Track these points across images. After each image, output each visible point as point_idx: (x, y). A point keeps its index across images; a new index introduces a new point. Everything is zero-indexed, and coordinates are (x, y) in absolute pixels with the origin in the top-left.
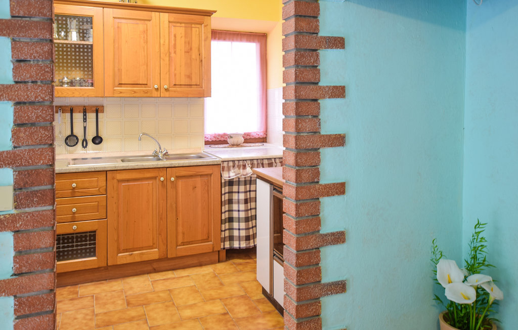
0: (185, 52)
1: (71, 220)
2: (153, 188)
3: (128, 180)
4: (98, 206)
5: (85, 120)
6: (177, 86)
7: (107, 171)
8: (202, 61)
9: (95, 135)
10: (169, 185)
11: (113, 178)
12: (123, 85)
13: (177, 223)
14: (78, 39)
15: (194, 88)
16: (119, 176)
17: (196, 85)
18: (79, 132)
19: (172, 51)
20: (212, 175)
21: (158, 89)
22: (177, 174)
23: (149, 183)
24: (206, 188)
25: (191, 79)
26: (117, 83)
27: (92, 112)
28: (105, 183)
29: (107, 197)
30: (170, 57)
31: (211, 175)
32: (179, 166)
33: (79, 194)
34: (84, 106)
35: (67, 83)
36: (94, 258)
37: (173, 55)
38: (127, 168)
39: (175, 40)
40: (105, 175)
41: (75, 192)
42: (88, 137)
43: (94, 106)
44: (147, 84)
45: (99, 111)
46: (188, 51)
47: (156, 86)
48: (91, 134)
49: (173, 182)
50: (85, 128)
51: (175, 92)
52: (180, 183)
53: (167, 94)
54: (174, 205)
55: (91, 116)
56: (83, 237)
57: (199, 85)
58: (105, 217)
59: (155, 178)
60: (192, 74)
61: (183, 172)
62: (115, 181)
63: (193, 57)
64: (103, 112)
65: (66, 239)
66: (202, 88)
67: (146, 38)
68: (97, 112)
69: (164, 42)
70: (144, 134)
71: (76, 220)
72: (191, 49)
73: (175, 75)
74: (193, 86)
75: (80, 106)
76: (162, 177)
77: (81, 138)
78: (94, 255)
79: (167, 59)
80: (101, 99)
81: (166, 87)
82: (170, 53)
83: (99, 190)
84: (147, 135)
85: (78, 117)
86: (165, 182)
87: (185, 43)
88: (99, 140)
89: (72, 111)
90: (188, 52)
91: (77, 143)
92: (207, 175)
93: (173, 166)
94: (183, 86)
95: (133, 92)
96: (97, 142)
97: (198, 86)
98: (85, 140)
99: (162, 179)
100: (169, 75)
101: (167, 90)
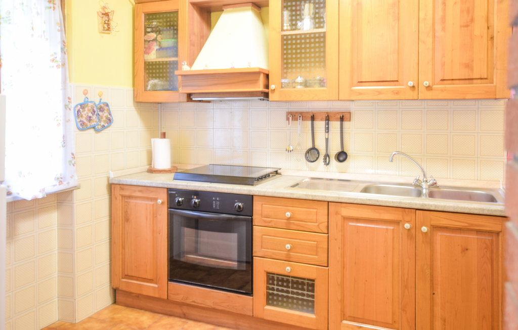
0: (461, 26)
1: (285, 258)
2: (393, 238)
3: (358, 220)
4: (317, 247)
5: (327, 130)
6: (445, 82)
7: (328, 202)
8: (492, 38)
9: (339, 150)
10: (420, 238)
11: (337, 213)
12: (363, 84)
13: (432, 300)
14: (313, 26)
15: (477, 85)
16: (346, 212)
17: (482, 79)
18: (320, 144)
19: (438, 27)
20: (501, 234)
21: (414, 87)
22: (434, 223)
23: (387, 229)
24: (488, 255)
25: (472, 69)
26: (355, 81)
27: (336, 120)
28: (326, 217)
29: (328, 236)
30: (434, 36)
31: (498, 233)
32: (437, 209)
33: (295, 227)
34: (327, 113)
35: (301, 84)
36: (312, 316)
37: (439, 33)
38: (355, 202)
39: (444, 10)
40: (326, 207)
41: (290, 223)
42: (331, 151)
43: (338, 113)
44: (397, 81)
45: (345, 119)
46: (468, 24)
47: (411, 84)
48: (335, 149)
49: (426, 233)
50: (327, 140)
51: (442, 91)
52: (439, 236)
53: (429, 95)
54: (428, 272)
55: (335, 125)
56: (300, 284)
57: (486, 79)
58: (326, 265)
59: (397, 223)
60: (473, 61)
61: (443, 221)
62: (340, 217)
63: (477, 32)
64: (350, 121)
65: (280, 281)
66: (492, 83)
67: (397, 12)
68: (342, 119)
69: (426, 15)
70: (399, 153)
71: (291, 259)
72: (472, 20)
73: (443, 64)
74: (475, 81)
75: (322, 113)
76: (408, 222)
77: (323, 152)
78: (312, 312)
79: (430, 40)
80: (348, 103)
81: (426, 83)
82: (434, 30)
83: (318, 225)
84: (403, 154)
85: (320, 125)
86: (413, 231)
87: (462, 11)
88: (344, 156)
89: (313, 118)
90: (467, 26)
91: (317, 158)
92: (490, 232)
93: (426, 208)
94: (458, 81)
95: (378, 93)
96: (341, 159)
97: (485, 81)
98: (327, 156)
99: (407, 226)
100: (433, 65)
101: (429, 88)
